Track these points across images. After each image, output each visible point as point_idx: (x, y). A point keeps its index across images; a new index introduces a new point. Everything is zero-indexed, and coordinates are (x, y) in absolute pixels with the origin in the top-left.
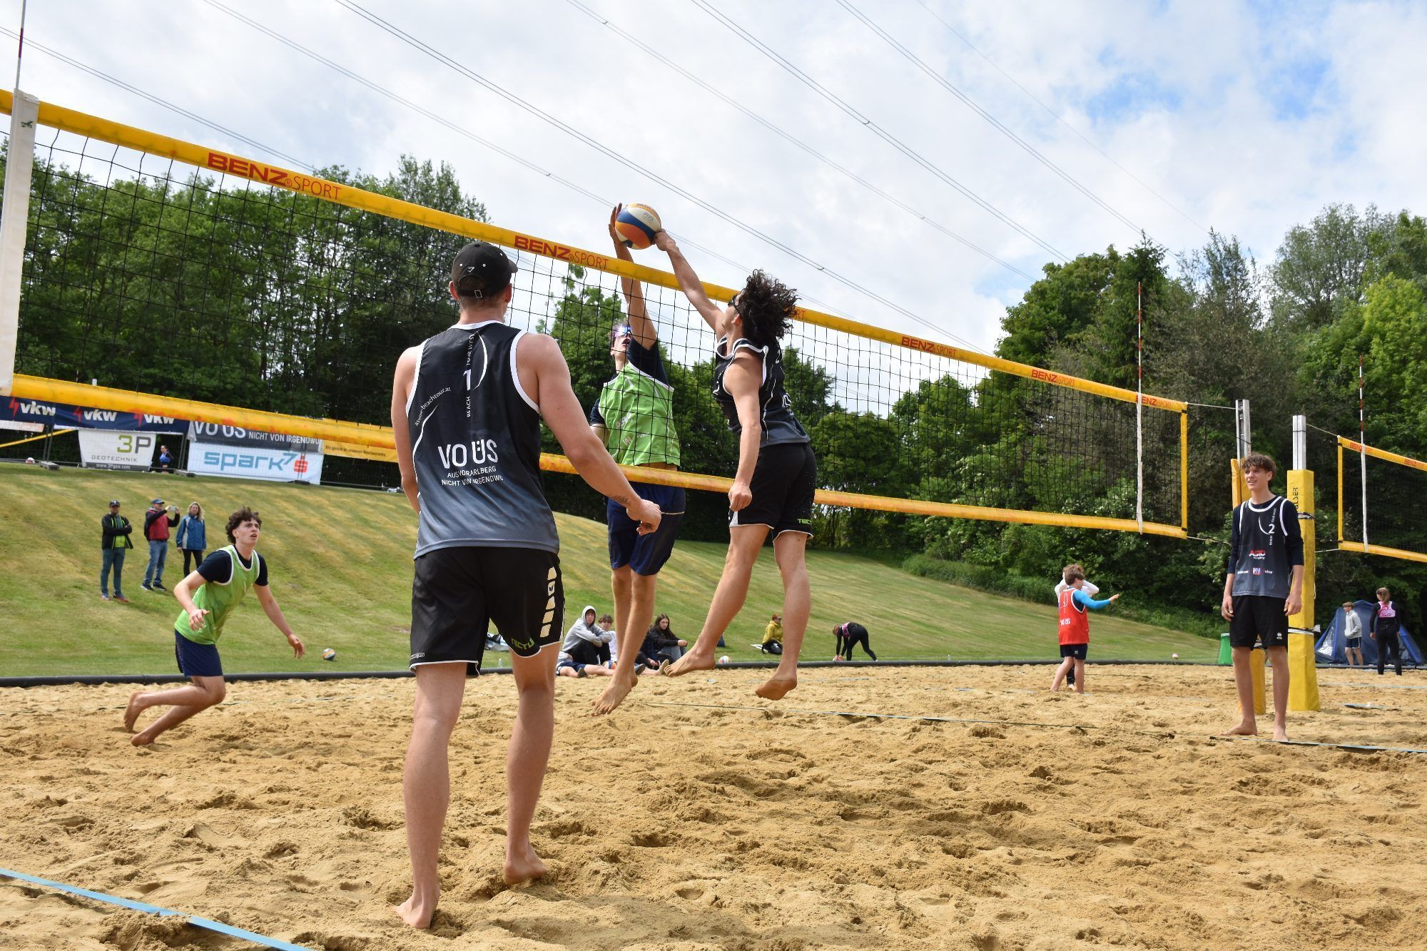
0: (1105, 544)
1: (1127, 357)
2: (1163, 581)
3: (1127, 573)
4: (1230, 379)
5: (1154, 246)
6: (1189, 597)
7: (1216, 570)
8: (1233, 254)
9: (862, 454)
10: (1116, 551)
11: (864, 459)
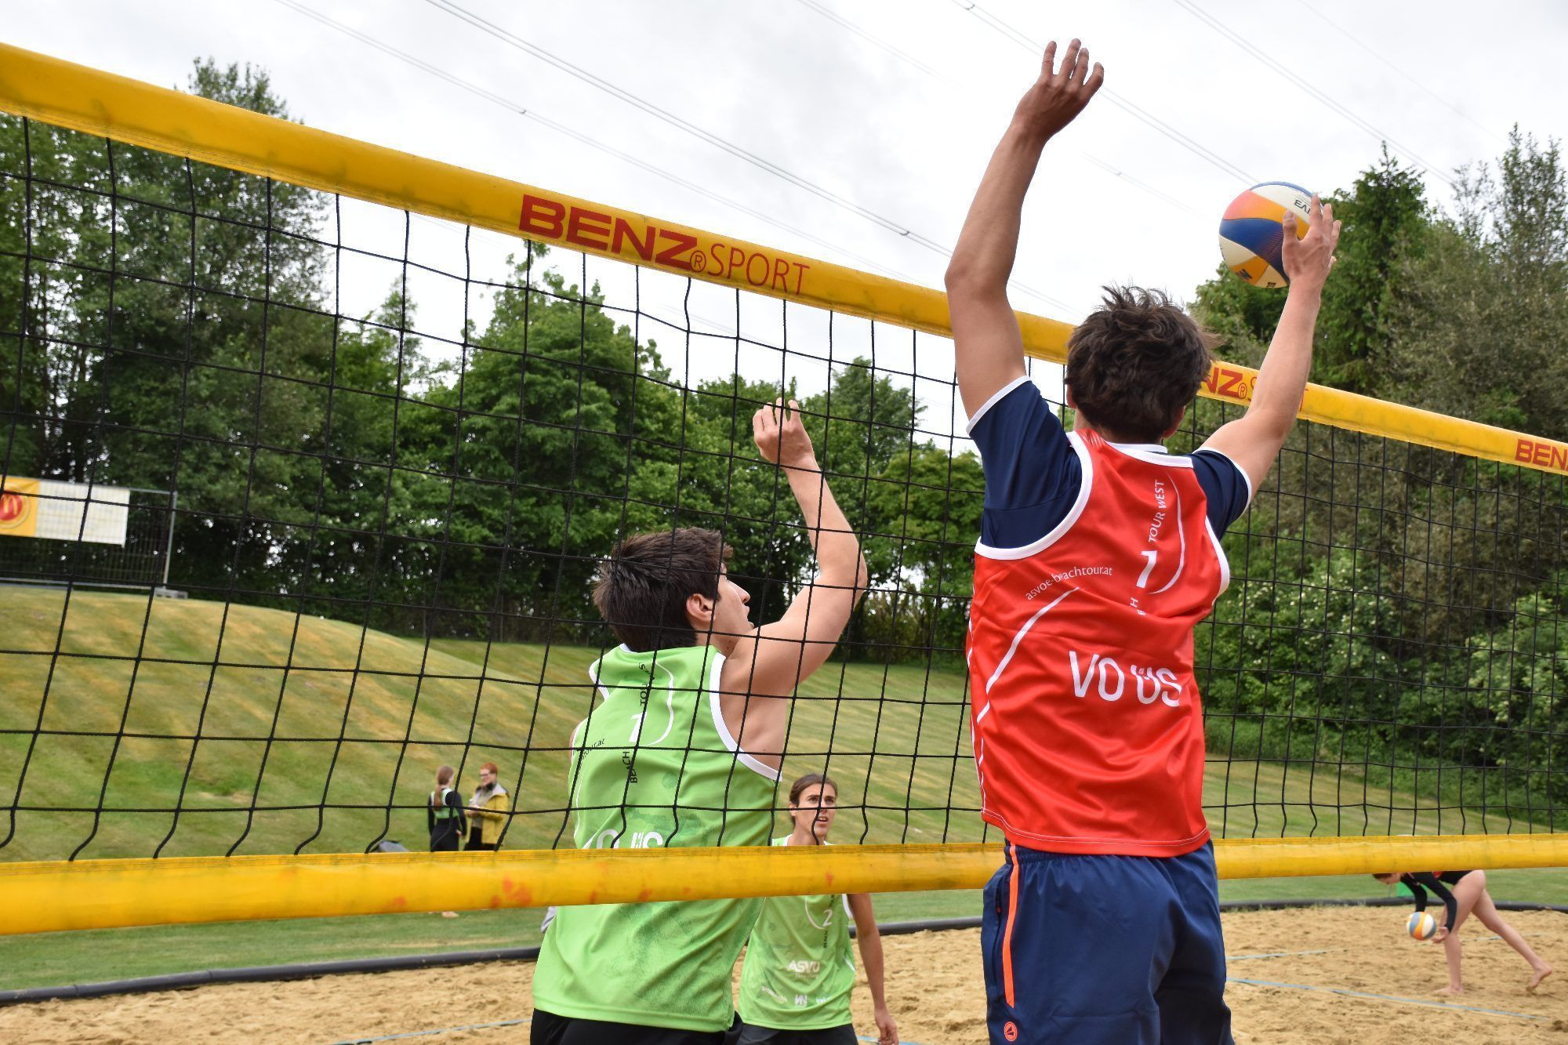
0: (1310, 654)
1: (1354, 348)
2: (1410, 717)
3: (1350, 702)
4: (1527, 377)
5: (1401, 168)
6: (1455, 744)
7: (1501, 699)
8: (1546, 168)
9: (954, 515)
10: (1330, 666)
11: (957, 522)
